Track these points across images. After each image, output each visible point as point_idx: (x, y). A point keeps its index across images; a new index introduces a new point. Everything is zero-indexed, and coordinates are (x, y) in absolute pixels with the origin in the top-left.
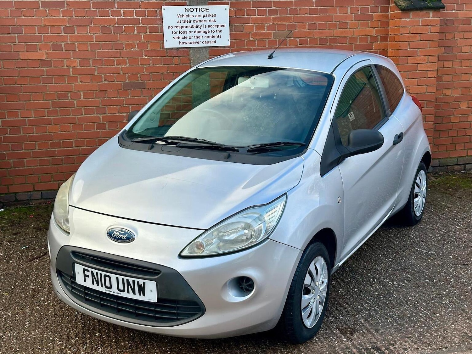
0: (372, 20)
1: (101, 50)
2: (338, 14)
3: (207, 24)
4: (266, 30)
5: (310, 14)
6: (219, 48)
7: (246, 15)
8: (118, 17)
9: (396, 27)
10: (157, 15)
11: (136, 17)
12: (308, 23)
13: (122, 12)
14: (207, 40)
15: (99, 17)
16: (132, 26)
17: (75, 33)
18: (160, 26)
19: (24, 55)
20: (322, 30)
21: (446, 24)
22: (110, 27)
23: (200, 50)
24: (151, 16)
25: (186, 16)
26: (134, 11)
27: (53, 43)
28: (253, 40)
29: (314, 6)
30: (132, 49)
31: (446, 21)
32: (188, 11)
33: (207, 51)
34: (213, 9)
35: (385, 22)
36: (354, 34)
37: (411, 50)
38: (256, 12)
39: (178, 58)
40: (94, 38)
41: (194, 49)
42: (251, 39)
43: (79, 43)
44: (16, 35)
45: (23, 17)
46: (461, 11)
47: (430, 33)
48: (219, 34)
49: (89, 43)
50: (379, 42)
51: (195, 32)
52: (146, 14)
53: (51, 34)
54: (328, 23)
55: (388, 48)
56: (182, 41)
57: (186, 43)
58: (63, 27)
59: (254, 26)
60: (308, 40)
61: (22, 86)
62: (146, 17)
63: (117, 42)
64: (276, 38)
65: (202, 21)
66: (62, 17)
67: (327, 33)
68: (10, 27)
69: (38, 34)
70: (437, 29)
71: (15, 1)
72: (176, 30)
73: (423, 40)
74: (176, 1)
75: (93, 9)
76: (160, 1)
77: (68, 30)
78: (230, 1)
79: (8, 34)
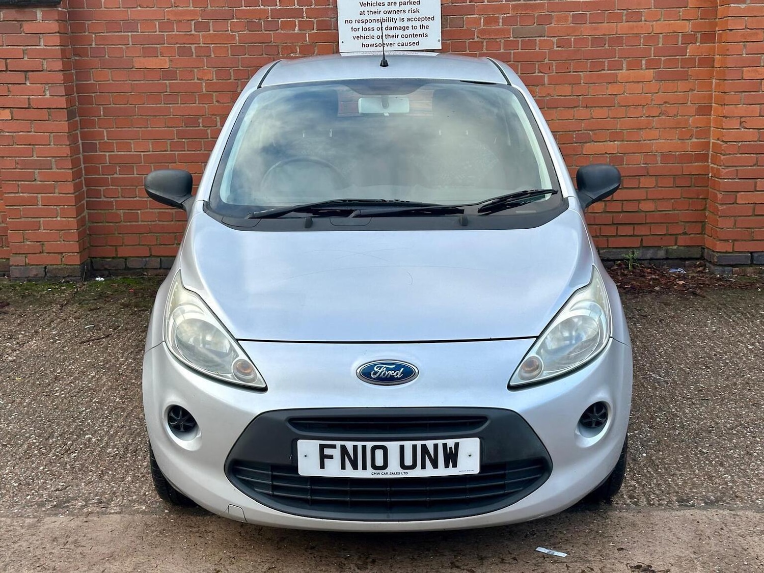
0: (686, 7)
1: (246, 56)
3: (406, 16)
4: (501, 24)
7: (468, 1)
8: (272, 8)
9: (725, 19)
10: (328, 3)
11: (298, 7)
12: (571, 13)
14: (405, 40)
15: (245, 8)
16: (291, 20)
17: (210, 31)
18: (333, 19)
19: (140, 62)
20: (597, 24)
22: (261, 21)
24: (320, 5)
25: (373, 5)
27: (179, 45)
28: (480, 40)
30: (292, 55)
35: (711, 11)
36: (653, 31)
37: (749, 55)
40: (237, 38)
42: (476, 39)
43: (215, 45)
44: (130, 34)
45: (139, 8)
49: (229, 45)
50: (698, 44)
51: (387, 29)
52: (313, 2)
53: (178, 33)
54: (607, 12)
55: (714, 53)
56: (366, 42)
57: (372, 45)
58: (193, 22)
59: (481, 18)
60: (573, 39)
61: (136, 106)
62: (313, 6)
63: (270, 44)
64: (517, 37)
65: (398, 12)
66: (193, 8)
67: (606, 28)
68: (122, 22)
69: (159, 32)
72: (357, 25)
77: (201, 26)
79: (118, 32)
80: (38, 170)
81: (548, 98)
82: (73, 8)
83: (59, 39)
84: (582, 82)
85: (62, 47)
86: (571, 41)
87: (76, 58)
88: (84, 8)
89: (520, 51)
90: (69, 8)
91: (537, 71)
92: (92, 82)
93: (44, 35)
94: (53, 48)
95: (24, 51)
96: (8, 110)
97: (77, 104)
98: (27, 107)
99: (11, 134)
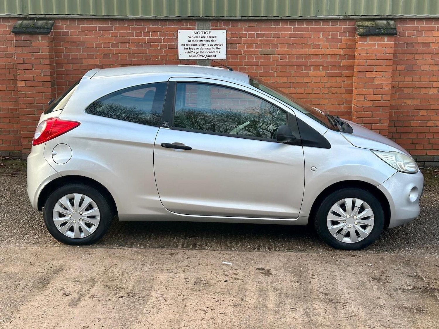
0: (341, 43)
1: (135, 60)
2: (312, 38)
3: (210, 43)
4: (254, 48)
5: (289, 37)
6: (218, 60)
7: (239, 37)
8: (148, 37)
9: (358, 49)
10: (174, 36)
11: (160, 38)
12: (287, 44)
13: (151, 34)
14: (209, 54)
15: (135, 37)
16: (156, 43)
17: (118, 47)
18: (176, 44)
19: (86, 61)
20: (299, 50)
21: (406, 47)
22: (142, 44)
23: (204, 61)
24: (170, 37)
25: (194, 37)
26: (159, 33)
27: (104, 54)
28: (245, 55)
29: (293, 31)
30: (156, 59)
31: (406, 45)
32: (196, 34)
33: (209, 62)
34: (214, 33)
35: (352, 45)
36: (325, 53)
37: (369, 66)
38: (247, 35)
40: (131, 51)
41: (199, 60)
42: (243, 55)
43: (121, 54)
44: (81, 48)
45: (86, 36)
46: (421, 37)
47: (385, 54)
49: (127, 54)
50: (346, 60)
51: (201, 49)
52: (167, 35)
53: (104, 48)
54: (304, 44)
55: (354, 64)
56: (191, 54)
57: (194, 56)
58: (111, 44)
59: (245, 45)
60: (288, 56)
62: (167, 37)
63: (146, 54)
64: (262, 54)
65: (206, 41)
66: (111, 37)
67: (303, 52)
68: (78, 42)
69: (95, 47)
70: (392, 51)
71: (82, 25)
72: (187, 47)
73: (379, 59)
74: (188, 27)
75: (131, 31)
76: (177, 27)
77: (114, 45)
78: (227, 27)
79: (76, 47)
80: (36, 110)
81: (276, 83)
82: (56, 35)
83: (48, 50)
84: (292, 76)
85: (50, 54)
87: (56, 58)
88: (61, 35)
89: (263, 61)
90: (54, 35)
91: (271, 70)
92: (63, 69)
93: (42, 48)
94: (46, 54)
95: (32, 55)
96: (24, 82)
97: (56, 79)
98: (32, 80)
99: (25, 93)
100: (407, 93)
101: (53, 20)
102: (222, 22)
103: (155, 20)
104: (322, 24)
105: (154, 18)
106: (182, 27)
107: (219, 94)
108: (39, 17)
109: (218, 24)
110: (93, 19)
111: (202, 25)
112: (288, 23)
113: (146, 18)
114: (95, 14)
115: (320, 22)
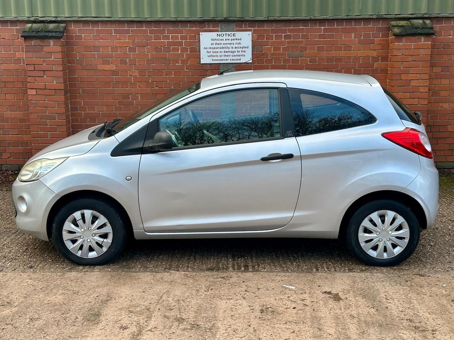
0: (374, 44)
1: (154, 64)
2: (343, 39)
3: (234, 46)
4: (281, 51)
5: (318, 39)
6: (243, 64)
7: (265, 39)
8: (167, 41)
9: (393, 50)
10: (195, 39)
11: (180, 41)
12: (317, 46)
13: (170, 36)
14: (234, 58)
15: (154, 41)
16: (177, 47)
17: (136, 52)
18: (198, 47)
19: (100, 67)
20: (329, 52)
21: (443, 47)
22: (161, 47)
23: (228, 65)
24: (192, 40)
25: (218, 40)
26: (179, 36)
27: (121, 59)
28: (271, 58)
29: (323, 32)
30: (177, 64)
31: (443, 45)
32: (219, 36)
33: (233, 66)
34: (239, 35)
35: (386, 46)
36: (357, 55)
37: (404, 68)
38: (274, 37)
39: (211, 71)
41: (223, 64)
42: (269, 58)
43: (139, 59)
44: (96, 53)
45: (101, 40)
47: (421, 55)
48: (244, 53)
49: (146, 59)
50: (380, 62)
51: (225, 52)
52: (188, 38)
53: (120, 53)
54: (334, 46)
55: (388, 66)
56: (214, 58)
57: (217, 60)
58: (128, 48)
59: (271, 48)
61: (98, 89)
62: (188, 40)
63: (166, 59)
64: (290, 57)
65: (230, 44)
66: (128, 40)
67: (334, 53)
68: (92, 47)
69: (111, 52)
70: (429, 52)
71: (96, 28)
72: (210, 50)
73: (415, 61)
74: (210, 29)
75: (150, 34)
76: (198, 29)
77: (132, 50)
78: (252, 29)
79: (91, 52)
80: (48, 120)
82: (68, 39)
83: (61, 55)
85: (63, 59)
86: (316, 59)
87: (69, 64)
88: (74, 40)
89: (291, 64)
90: (66, 39)
92: (77, 76)
93: (54, 53)
94: (58, 59)
95: (43, 60)
96: (35, 90)
97: (69, 87)
98: (44, 88)
99: (36, 102)
100: (444, 96)
101: (65, 23)
102: (247, 23)
103: (175, 22)
104: (353, 24)
105: (174, 20)
106: (204, 29)
107: (244, 100)
108: (50, 20)
109: (243, 25)
110: (108, 22)
111: (226, 27)
112: (318, 23)
113: (167, 20)
114: (111, 16)
115: (352, 22)
